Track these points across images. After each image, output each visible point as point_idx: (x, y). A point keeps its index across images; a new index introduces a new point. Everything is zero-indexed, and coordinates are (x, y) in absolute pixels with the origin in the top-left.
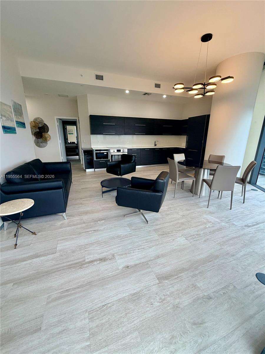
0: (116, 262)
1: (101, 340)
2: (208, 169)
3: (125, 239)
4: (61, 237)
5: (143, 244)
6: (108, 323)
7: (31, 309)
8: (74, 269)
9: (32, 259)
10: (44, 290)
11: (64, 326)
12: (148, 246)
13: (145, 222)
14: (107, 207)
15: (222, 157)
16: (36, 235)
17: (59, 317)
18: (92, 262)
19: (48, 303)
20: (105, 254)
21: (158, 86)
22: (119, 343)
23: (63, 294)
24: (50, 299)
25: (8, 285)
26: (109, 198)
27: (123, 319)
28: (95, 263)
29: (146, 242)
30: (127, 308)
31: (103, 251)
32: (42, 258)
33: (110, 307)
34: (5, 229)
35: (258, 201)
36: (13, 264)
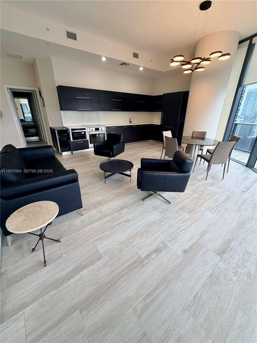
0: (171, 249)
1: (218, 332)
2: (199, 145)
3: (162, 223)
4: (93, 237)
5: (182, 225)
6: (211, 313)
7: (125, 331)
8: (137, 270)
9: (79, 272)
10: (123, 304)
11: (176, 335)
12: (187, 226)
13: (166, 202)
14: (118, 193)
15: (204, 133)
16: (60, 242)
17: (163, 327)
18: (148, 256)
19: (139, 317)
20: (155, 244)
21: (136, 55)
22: (235, 328)
23: (147, 301)
24: (138, 312)
25: (74, 315)
26: (112, 183)
27: (220, 303)
28: (153, 256)
29: (183, 222)
30: (215, 292)
31: (150, 241)
32: (91, 268)
33: (201, 296)
34: (10, 245)
35: (234, 169)
36: (58, 287)
